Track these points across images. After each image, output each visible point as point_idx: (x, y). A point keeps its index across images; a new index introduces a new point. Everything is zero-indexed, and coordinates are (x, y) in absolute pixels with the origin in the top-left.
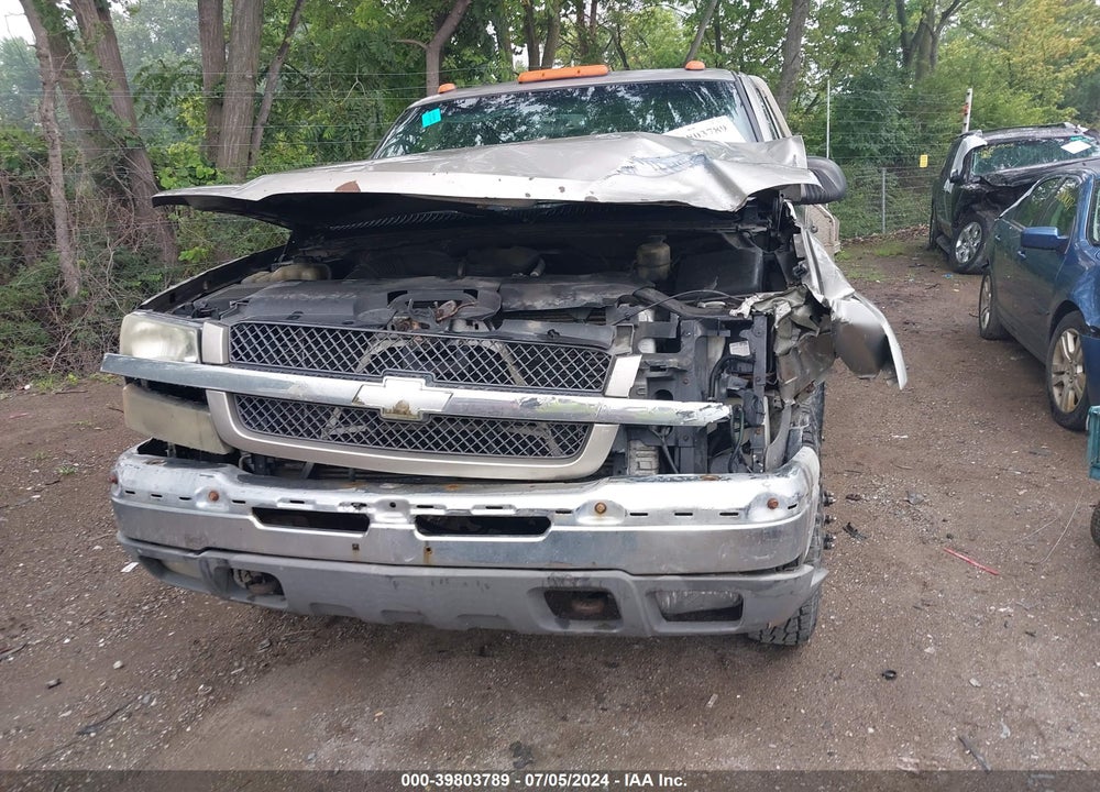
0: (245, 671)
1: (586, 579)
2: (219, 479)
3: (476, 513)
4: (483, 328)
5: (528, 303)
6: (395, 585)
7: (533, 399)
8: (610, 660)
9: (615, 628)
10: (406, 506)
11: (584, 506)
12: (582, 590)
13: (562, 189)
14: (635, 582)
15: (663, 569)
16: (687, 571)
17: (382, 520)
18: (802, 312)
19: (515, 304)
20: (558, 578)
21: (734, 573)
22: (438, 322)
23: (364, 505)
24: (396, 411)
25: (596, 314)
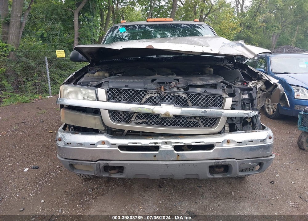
0: (89, 199)
1: (225, 162)
2: (103, 138)
3: (193, 144)
4: (182, 90)
5: (195, 83)
6: (168, 167)
7: (205, 110)
8: (199, 185)
9: (227, 175)
10: (171, 143)
11: (224, 140)
12: (224, 165)
13: (212, 50)
14: (238, 161)
15: (245, 157)
16: (251, 157)
17: (163, 147)
18: (264, 87)
19: (192, 83)
20: (217, 162)
21: (261, 157)
22: (170, 88)
23: (157, 143)
24: (165, 115)
25: (214, 86)
